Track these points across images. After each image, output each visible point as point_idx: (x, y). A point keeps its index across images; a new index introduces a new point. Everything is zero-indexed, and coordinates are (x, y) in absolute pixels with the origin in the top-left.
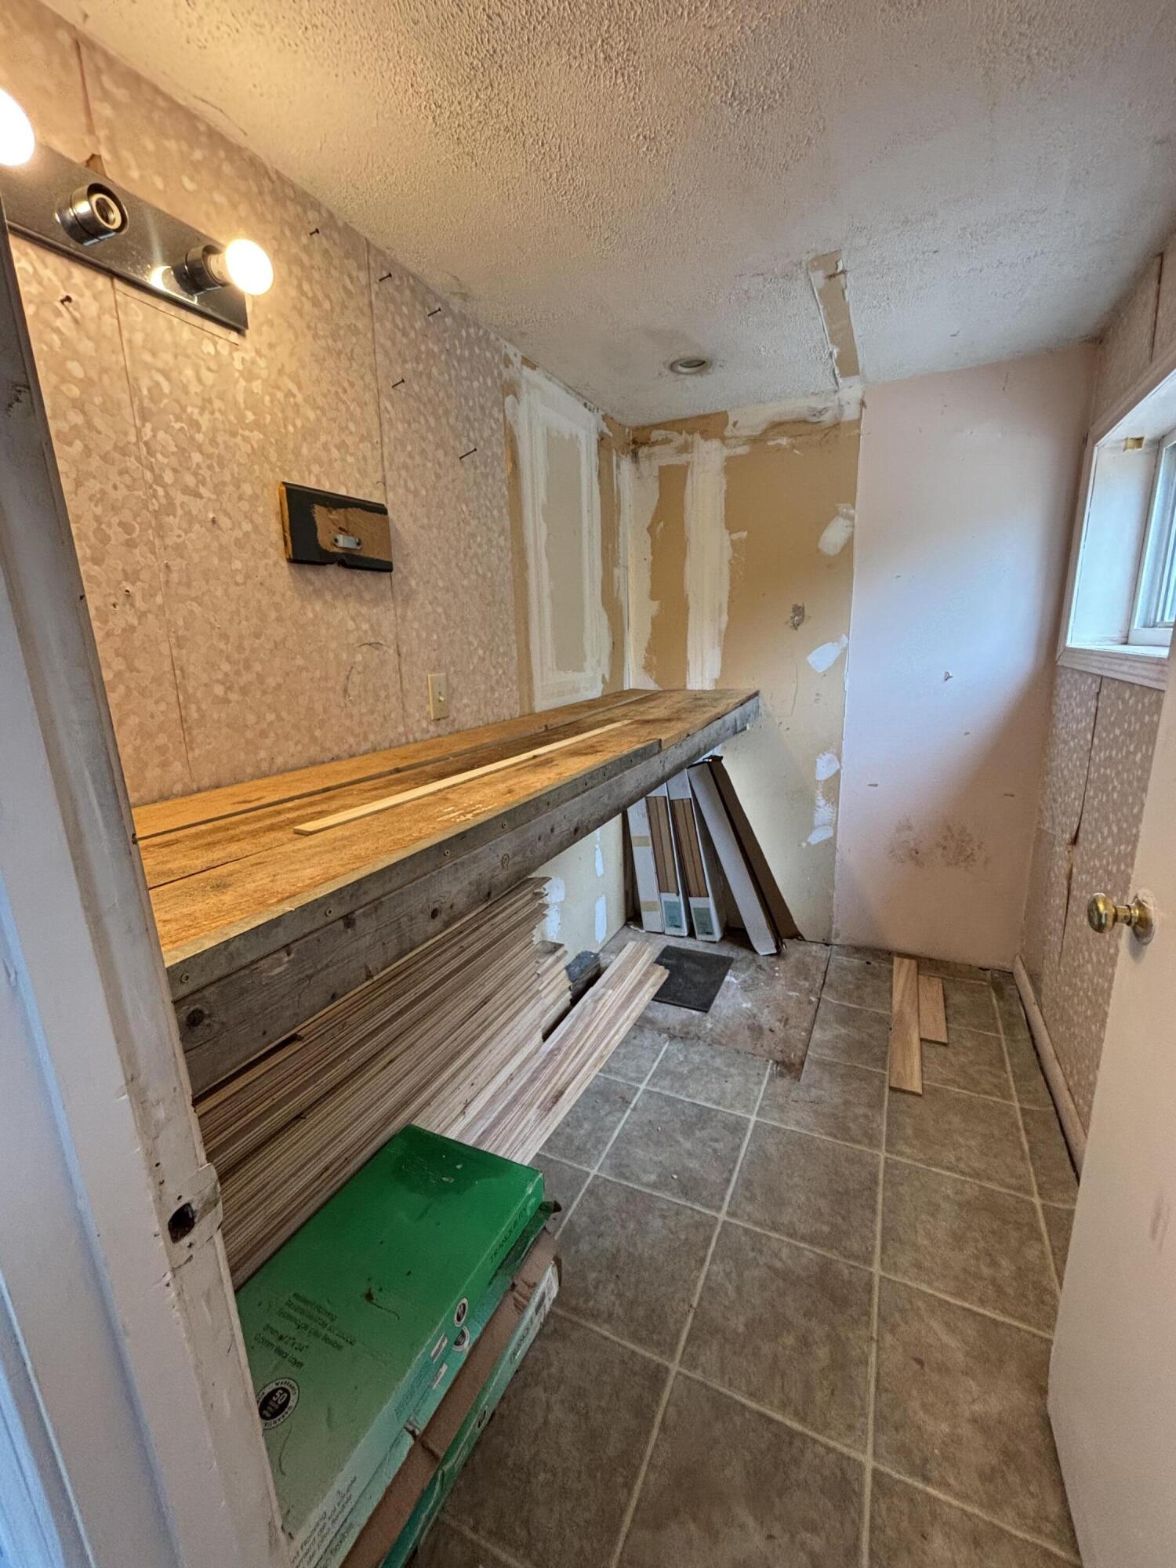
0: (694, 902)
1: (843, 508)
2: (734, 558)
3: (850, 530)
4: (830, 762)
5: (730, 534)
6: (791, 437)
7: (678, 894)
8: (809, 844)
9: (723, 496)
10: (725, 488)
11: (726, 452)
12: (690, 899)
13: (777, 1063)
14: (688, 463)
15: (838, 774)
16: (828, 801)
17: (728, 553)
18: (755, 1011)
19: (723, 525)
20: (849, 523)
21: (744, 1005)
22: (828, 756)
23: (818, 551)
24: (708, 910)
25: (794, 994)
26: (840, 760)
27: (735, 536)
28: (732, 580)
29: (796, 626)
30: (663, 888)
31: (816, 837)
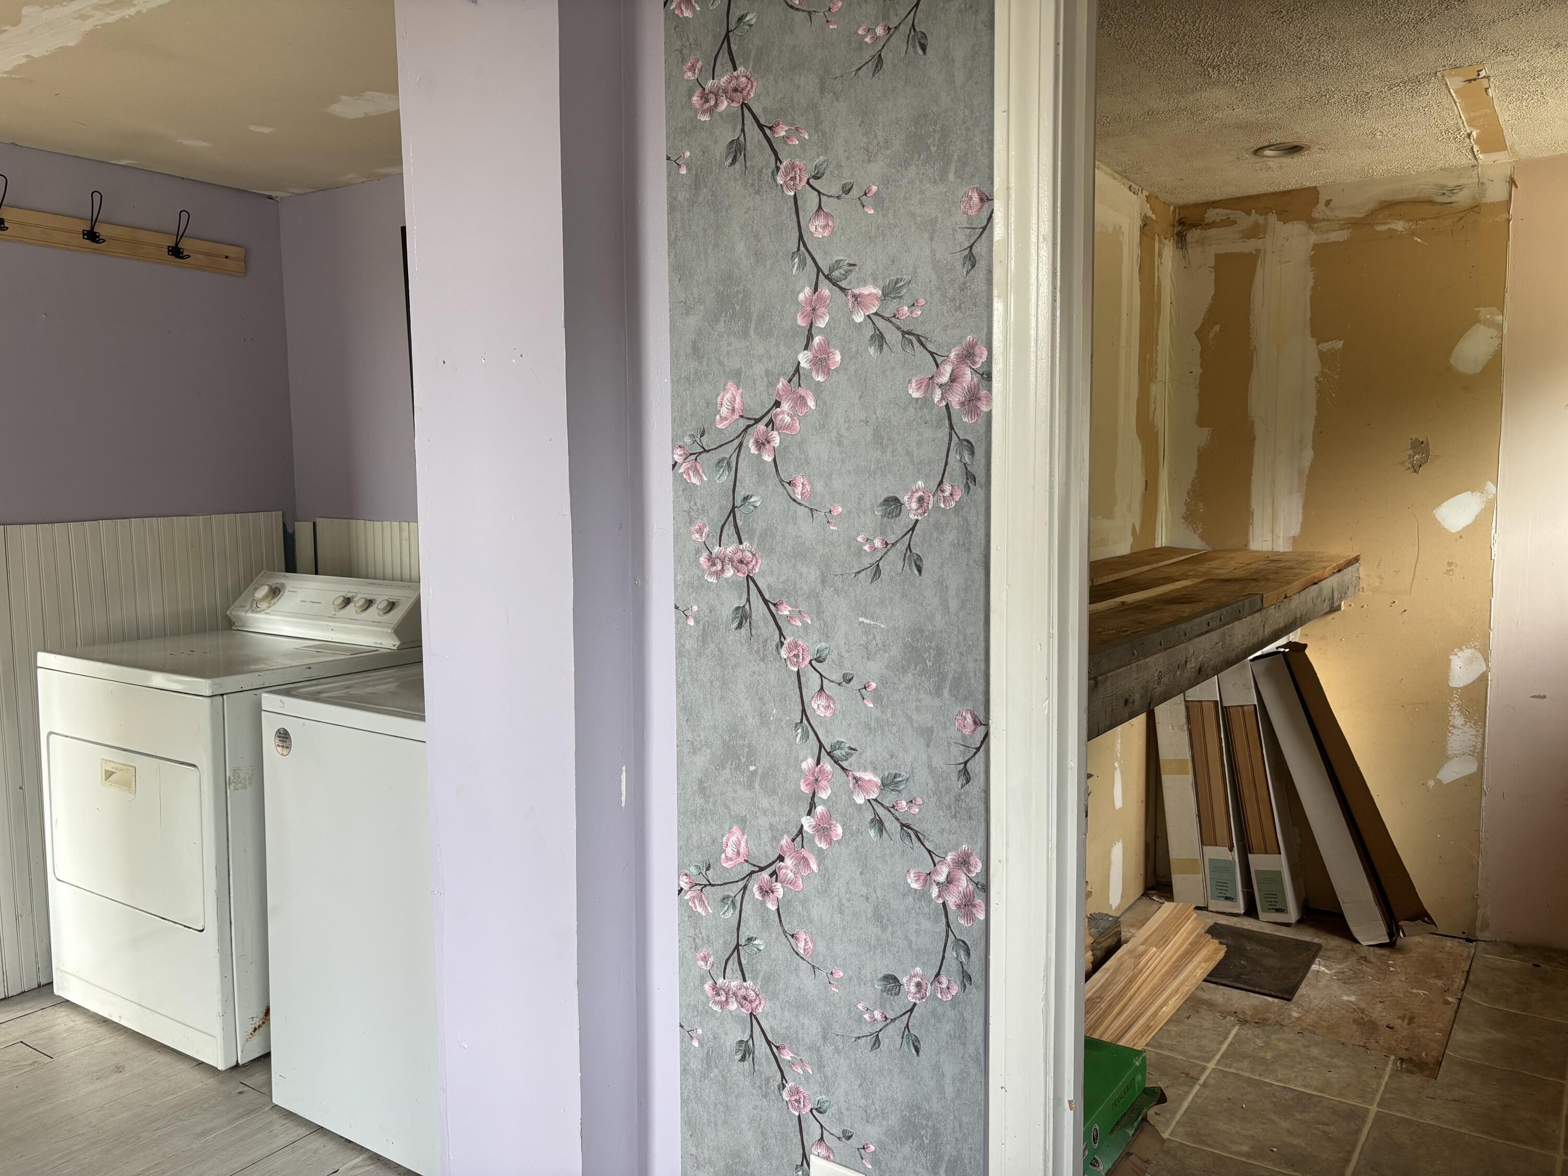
0: (1257, 861)
1: (1485, 313)
2: (1322, 373)
3: (1497, 342)
4: (1470, 661)
5: (1318, 344)
6: (1408, 221)
7: (1231, 849)
8: (1439, 783)
9: (1308, 293)
10: (1311, 282)
11: (1313, 238)
12: (1250, 856)
13: (1402, 1060)
14: (1258, 251)
15: (1483, 678)
16: (1468, 718)
17: (1314, 368)
18: (1363, 1005)
19: (1308, 332)
20: (1493, 332)
21: (1345, 998)
22: (1468, 652)
23: (1449, 368)
24: (1279, 873)
25: (1421, 992)
26: (1486, 660)
27: (1325, 346)
28: (1320, 403)
29: (1416, 468)
30: (1207, 837)
31: (1452, 772)
